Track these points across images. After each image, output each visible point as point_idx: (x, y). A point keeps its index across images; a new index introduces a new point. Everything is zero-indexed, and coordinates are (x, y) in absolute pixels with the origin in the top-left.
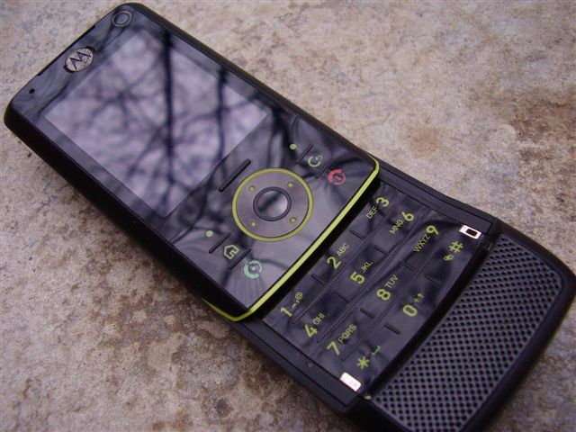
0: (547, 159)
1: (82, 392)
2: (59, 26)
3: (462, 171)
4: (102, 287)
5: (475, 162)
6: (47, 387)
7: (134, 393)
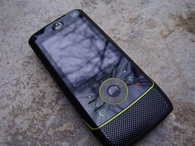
0: (183, 133)
2: (35, 18)
4: (12, 122)
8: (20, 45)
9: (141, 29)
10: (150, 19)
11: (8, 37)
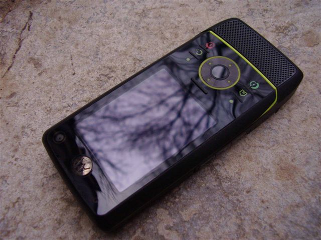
1: (41, 219)
2: (121, 6)
3: (298, 200)
5: (308, 198)
6: (25, 207)
7: (66, 234)
8: (94, 48)
9: (294, 45)
10: (309, 32)
11: (76, 32)
